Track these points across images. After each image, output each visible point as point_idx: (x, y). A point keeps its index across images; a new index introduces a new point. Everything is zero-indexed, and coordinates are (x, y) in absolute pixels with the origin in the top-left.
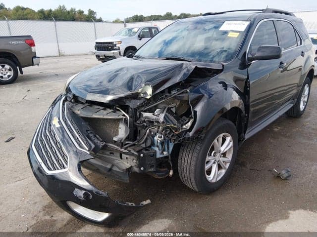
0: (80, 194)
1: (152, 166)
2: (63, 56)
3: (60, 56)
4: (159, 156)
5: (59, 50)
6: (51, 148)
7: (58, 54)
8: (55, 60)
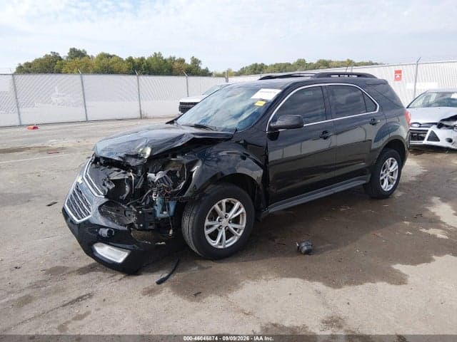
0: (104, 232)
1: (151, 224)
2: (146, 118)
3: (141, 118)
4: (159, 215)
5: (141, 111)
6: (78, 202)
7: (140, 116)
8: (133, 123)
